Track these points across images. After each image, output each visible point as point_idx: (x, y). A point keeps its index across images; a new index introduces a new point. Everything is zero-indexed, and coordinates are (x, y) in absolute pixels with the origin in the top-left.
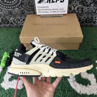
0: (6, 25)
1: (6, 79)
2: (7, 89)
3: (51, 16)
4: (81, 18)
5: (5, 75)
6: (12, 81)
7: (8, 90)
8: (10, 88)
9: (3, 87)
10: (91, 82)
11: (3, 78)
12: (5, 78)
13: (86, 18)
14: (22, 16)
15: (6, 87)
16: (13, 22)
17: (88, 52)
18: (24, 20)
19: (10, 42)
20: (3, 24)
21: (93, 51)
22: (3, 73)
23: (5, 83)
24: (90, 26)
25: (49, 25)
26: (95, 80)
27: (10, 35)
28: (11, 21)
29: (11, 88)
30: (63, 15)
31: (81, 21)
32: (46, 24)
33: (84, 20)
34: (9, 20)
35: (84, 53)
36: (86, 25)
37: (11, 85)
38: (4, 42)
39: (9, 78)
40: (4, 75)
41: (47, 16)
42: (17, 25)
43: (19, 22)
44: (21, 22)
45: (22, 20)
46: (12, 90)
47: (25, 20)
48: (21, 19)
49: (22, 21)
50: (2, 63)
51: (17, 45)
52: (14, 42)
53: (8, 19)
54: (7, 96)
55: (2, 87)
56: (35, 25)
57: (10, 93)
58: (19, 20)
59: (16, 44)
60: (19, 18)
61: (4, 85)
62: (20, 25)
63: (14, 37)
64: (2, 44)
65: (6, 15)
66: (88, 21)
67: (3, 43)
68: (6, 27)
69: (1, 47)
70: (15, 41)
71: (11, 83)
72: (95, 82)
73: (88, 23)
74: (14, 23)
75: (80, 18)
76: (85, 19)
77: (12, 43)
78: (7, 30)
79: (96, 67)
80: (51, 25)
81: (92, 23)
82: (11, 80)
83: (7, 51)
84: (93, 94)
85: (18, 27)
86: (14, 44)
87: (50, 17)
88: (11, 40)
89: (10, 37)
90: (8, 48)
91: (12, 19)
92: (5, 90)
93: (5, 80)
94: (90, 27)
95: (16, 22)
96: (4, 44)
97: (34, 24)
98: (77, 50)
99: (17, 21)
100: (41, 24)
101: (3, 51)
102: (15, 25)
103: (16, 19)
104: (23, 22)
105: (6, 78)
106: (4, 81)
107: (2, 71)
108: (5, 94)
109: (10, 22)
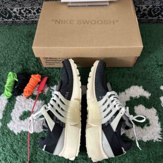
0: (6, 20)
1: (15, 117)
2: (18, 133)
3: (87, 4)
4: (142, 8)
5: (14, 110)
6: (26, 120)
7: (20, 134)
8: (22, 131)
9: (11, 129)
10: (150, 122)
11: (10, 115)
12: (13, 115)
13: (150, 7)
14: (34, 4)
15: (16, 129)
16: (18, 15)
17: (148, 71)
18: (38, 11)
19: (16, 52)
20: (1, 18)
21: (158, 69)
22: (9, 107)
23: (14, 122)
24: (157, 22)
25: (84, 23)
26: (157, 118)
27: (15, 39)
28: (15, 12)
29: (24, 131)
30: (108, 4)
31: (142, 13)
32: (78, 21)
33: (146, 12)
34: (12, 11)
35: (142, 73)
36: (149, 20)
37: (24, 126)
38: (6, 52)
39: (20, 115)
40: (11, 110)
41: (79, 5)
42: (26, 20)
43: (30, 15)
44: (33, 15)
45: (35, 11)
46: (26, 134)
47: (40, 11)
48: (33, 10)
49: (34, 13)
50: (6, 91)
51: (28, 57)
52: (23, 53)
53: (9, 10)
54: (20, 143)
55: (9, 129)
56: (59, 23)
57: (23, 139)
58: (30, 12)
59: (26, 57)
60: (30, 8)
61: (13, 126)
62: (32, 20)
63: (22, 42)
64: (2, 56)
65: (6, 3)
66: (153, 13)
67: (4, 55)
68: (6, 24)
69: (2, 62)
70: (25, 50)
71: (23, 122)
72: (157, 122)
73: (153, 17)
74: (21, 17)
75: (139, 7)
76: (148, 9)
77: (19, 53)
78: (10, 29)
79: (160, 96)
80: (88, 23)
81: (160, 16)
82: (24, 119)
83: (13, 69)
84: (153, 140)
85: (27, 24)
86: (24, 56)
87: (85, 6)
88: (18, 49)
89: (15, 43)
90: (13, 64)
91: (17, 10)
92: (14, 134)
93: (13, 118)
94: (156, 24)
95: (25, 15)
96: (7, 55)
97: (56, 21)
98: (131, 68)
99: (27, 14)
100: (68, 22)
101: (5, 69)
102: (22, 20)
103: (24, 10)
104: (37, 14)
105: (15, 114)
106: (12, 120)
107: (7, 104)
108: (16, 141)
109: (14, 14)
